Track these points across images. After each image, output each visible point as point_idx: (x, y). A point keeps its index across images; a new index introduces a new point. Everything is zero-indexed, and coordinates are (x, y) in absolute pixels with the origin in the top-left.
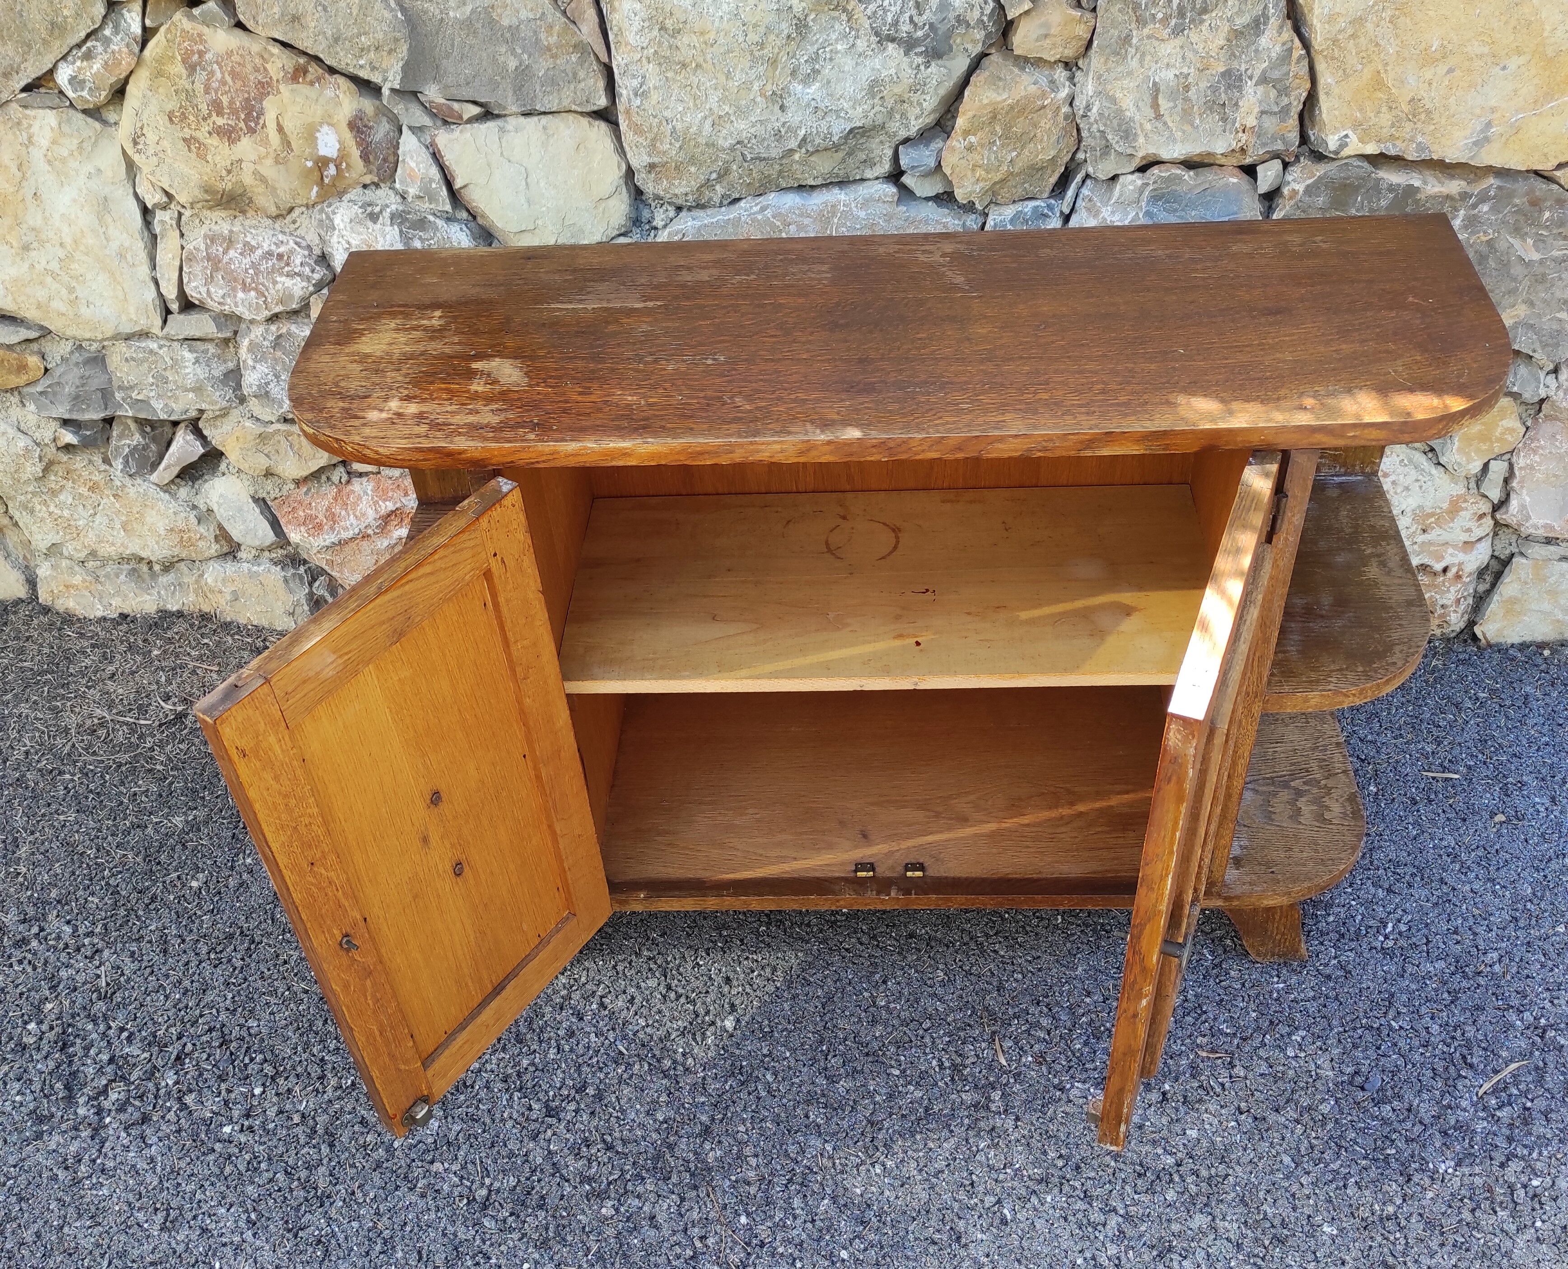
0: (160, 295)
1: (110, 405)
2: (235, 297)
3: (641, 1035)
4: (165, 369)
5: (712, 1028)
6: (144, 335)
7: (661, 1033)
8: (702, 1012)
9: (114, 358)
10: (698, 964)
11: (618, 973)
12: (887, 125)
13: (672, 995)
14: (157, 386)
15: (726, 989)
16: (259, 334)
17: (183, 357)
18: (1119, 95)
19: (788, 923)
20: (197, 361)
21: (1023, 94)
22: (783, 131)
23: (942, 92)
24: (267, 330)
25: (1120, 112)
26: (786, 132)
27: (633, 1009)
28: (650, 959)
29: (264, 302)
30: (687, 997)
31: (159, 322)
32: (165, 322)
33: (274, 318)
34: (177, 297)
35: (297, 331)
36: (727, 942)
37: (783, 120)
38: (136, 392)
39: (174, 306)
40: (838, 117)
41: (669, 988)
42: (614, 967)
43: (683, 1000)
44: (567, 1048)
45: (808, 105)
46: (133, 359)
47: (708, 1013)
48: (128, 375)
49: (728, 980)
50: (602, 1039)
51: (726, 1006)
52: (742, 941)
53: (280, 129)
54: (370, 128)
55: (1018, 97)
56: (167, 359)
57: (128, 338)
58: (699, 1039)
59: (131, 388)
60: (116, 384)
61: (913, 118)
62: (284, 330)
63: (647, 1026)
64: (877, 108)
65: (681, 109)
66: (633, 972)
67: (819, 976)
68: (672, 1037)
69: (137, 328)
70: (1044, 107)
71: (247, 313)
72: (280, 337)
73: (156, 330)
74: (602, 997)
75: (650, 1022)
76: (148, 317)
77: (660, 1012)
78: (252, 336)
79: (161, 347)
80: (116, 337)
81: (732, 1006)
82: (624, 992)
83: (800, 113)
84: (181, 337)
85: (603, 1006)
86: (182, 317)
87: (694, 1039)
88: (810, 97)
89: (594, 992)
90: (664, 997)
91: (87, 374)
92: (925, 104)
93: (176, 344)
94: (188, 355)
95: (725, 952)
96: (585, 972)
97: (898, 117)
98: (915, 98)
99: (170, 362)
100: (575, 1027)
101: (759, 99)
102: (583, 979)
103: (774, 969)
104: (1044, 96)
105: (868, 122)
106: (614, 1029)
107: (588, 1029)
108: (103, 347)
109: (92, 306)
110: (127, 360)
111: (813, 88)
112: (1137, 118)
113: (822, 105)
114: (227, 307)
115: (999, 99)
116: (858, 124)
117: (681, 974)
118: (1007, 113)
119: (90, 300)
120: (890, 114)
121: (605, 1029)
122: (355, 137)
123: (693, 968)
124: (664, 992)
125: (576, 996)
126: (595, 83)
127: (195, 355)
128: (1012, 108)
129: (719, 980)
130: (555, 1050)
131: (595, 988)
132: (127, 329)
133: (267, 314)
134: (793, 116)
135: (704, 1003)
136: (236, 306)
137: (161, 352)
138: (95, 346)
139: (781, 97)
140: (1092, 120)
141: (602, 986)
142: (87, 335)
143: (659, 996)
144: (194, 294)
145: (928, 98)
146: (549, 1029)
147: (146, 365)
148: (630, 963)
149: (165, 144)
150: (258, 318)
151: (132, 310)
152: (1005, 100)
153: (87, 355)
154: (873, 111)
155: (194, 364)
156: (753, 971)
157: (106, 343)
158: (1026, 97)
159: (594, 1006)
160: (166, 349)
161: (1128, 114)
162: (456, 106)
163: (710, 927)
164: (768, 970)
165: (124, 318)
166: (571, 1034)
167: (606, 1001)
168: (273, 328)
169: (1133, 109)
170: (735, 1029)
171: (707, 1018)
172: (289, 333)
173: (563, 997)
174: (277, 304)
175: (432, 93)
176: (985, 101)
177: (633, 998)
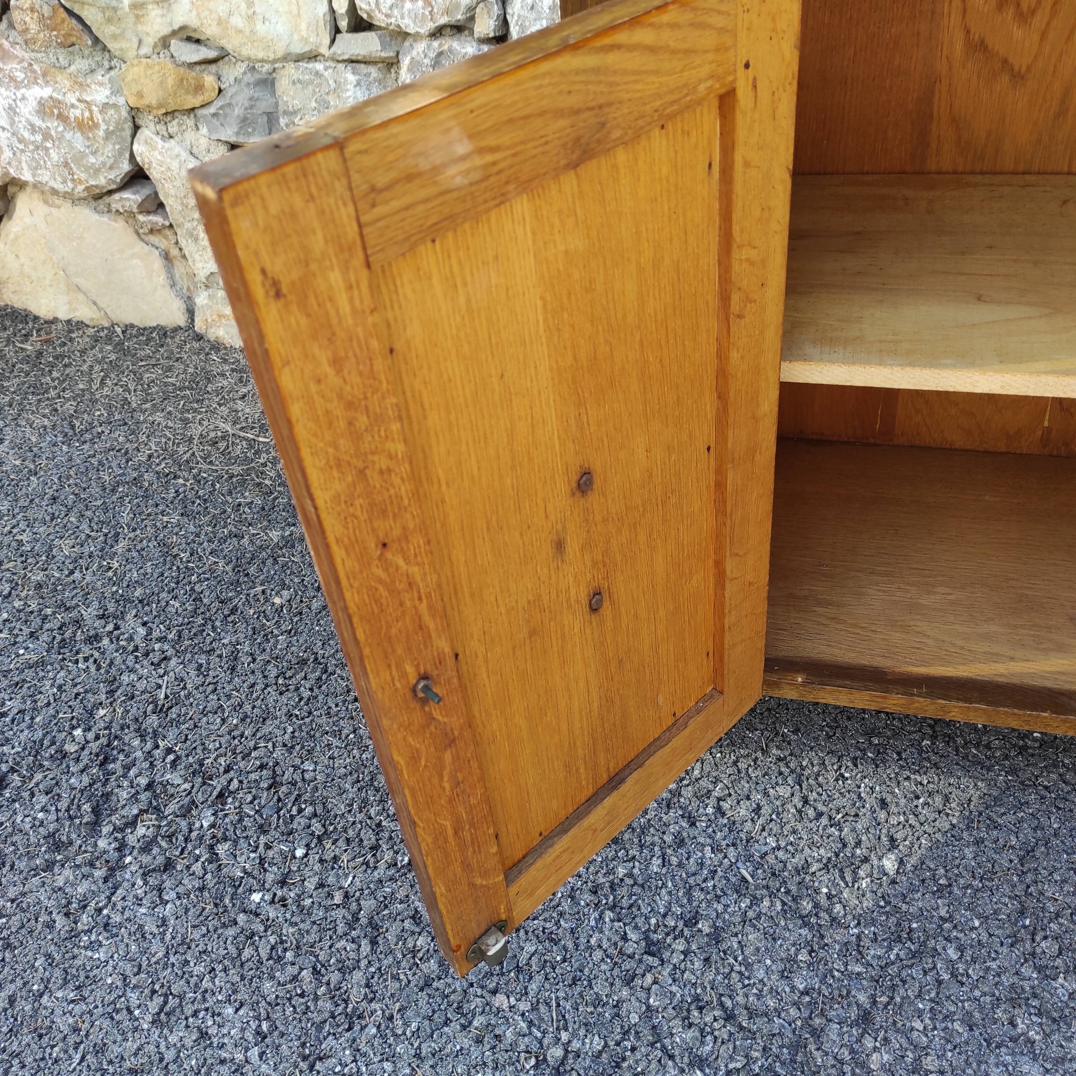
0: (332, 11)
1: (274, 130)
2: (403, 7)
3: (771, 859)
4: (328, 93)
5: (865, 867)
6: (313, 57)
7: (797, 860)
8: (851, 841)
9: (283, 82)
10: (843, 776)
11: (739, 771)
13: (811, 813)
14: (319, 111)
15: (882, 815)
16: (421, 50)
17: (346, 80)
19: (959, 740)
20: (358, 84)
24: (429, 46)
27: (761, 821)
28: (780, 759)
29: (431, 12)
30: (830, 818)
31: (327, 41)
32: (333, 41)
33: (438, 33)
34: (348, 11)
35: (458, 48)
36: (879, 753)
38: (299, 117)
39: (343, 24)
41: (806, 801)
42: (735, 763)
43: (824, 821)
44: (674, 860)
46: (299, 81)
47: (858, 844)
48: (293, 98)
49: (883, 804)
50: (720, 856)
51: (884, 839)
52: (899, 754)
56: (331, 82)
57: (300, 58)
58: (849, 879)
59: (295, 113)
60: (281, 108)
62: (446, 47)
63: (779, 848)
66: (758, 773)
67: (1011, 817)
68: (813, 869)
69: (307, 49)
71: (412, 25)
72: (440, 54)
73: (324, 50)
74: (719, 799)
75: (783, 844)
76: (318, 35)
77: (794, 832)
78: (414, 53)
79: (326, 69)
80: (286, 58)
81: (892, 840)
82: (748, 798)
84: (346, 57)
85: (720, 811)
86: (350, 35)
87: (843, 878)
89: (709, 791)
90: (800, 811)
91: (256, 95)
93: (341, 66)
94: (351, 78)
95: (877, 766)
96: (699, 764)
99: (333, 85)
100: (685, 834)
102: (696, 772)
103: (947, 799)
106: (734, 845)
107: (701, 840)
108: (274, 70)
109: (267, 23)
110: (294, 83)
114: (393, 20)
117: (820, 786)
119: (267, 16)
121: (724, 843)
123: (837, 780)
124: (799, 805)
125: (688, 792)
127: (357, 77)
129: (871, 802)
130: (660, 861)
131: (711, 787)
132: (298, 48)
133: (431, 26)
135: (854, 830)
136: (403, 18)
137: (326, 74)
138: (267, 67)
141: (720, 785)
142: (261, 55)
143: (793, 810)
144: (364, 6)
146: (652, 830)
147: (310, 88)
148: (755, 760)
150: (422, 31)
151: (303, 26)
153: (257, 76)
155: (355, 86)
156: (918, 798)
157: (276, 65)
159: (710, 810)
160: (330, 71)
163: (857, 731)
164: (938, 799)
165: (296, 37)
166: (680, 842)
167: (725, 805)
168: (436, 44)
170: (898, 872)
171: (858, 851)
172: (450, 50)
173: (670, 792)
174: (443, 14)
177: (759, 807)
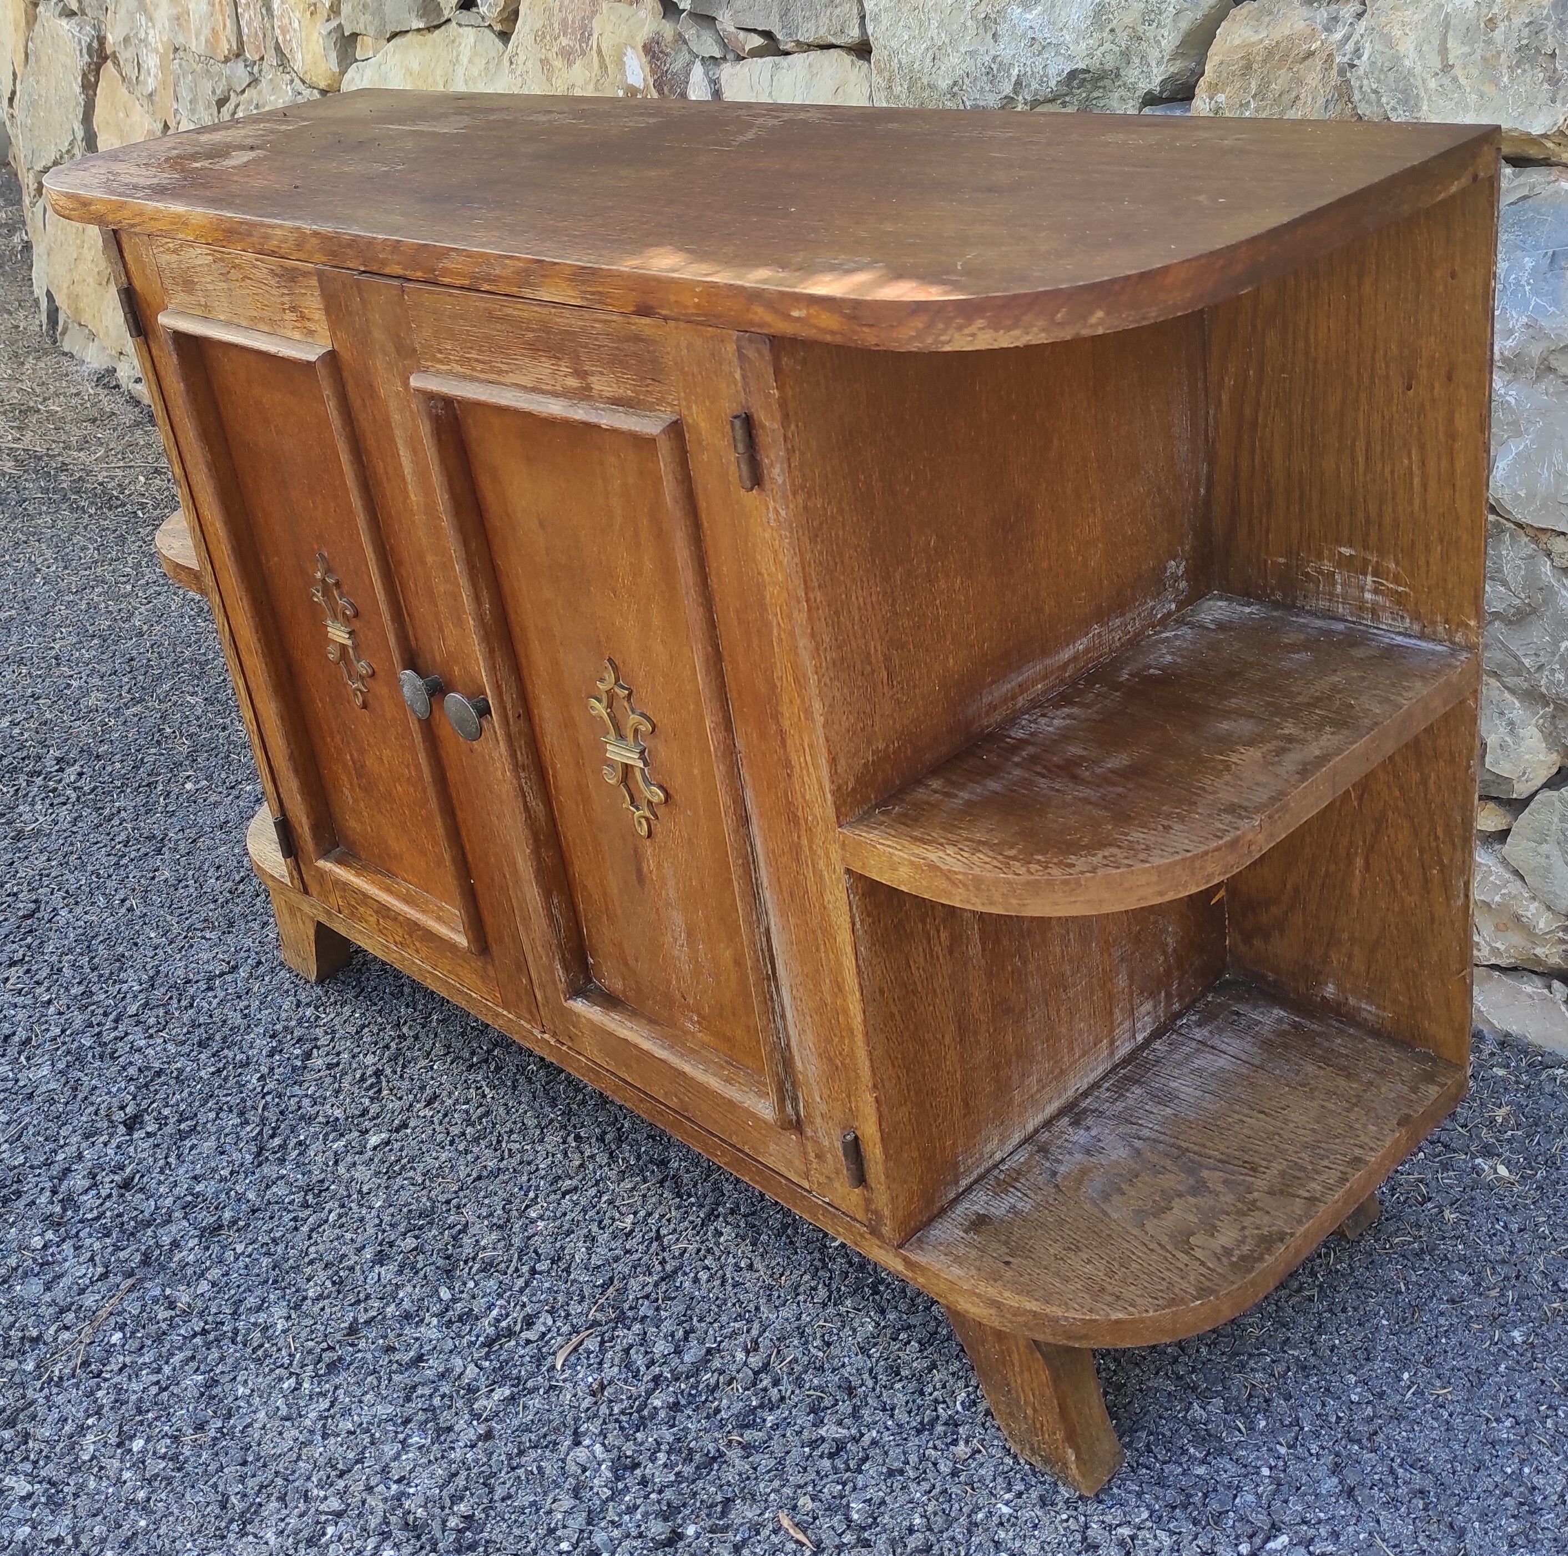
12: (1123, 73)
18: (1397, 32)
21: (1287, 33)
22: (995, 67)
23: (1184, 25)
25: (1397, 60)
26: (998, 70)
37: (992, 52)
40: (1057, 53)
45: (1024, 35)
53: (599, 52)
54: (667, 55)
55: (1278, 37)
61: (1154, 64)
64: (1107, 46)
65: (906, 37)
70: (1311, 54)
83: (1013, 45)
88: (1028, 24)
92: (1164, 42)
97: (1137, 61)
98: (1150, 31)
101: (969, 23)
104: (1313, 36)
105: (1094, 64)
111: (1034, 12)
112: (1418, 69)
113: (1039, 36)
115: (1255, 38)
116: (1082, 66)
118: (1265, 61)
120: (1126, 55)
122: (650, 62)
126: (851, 9)
128: (1270, 53)
134: (1006, 50)
139: (995, 23)
140: (1361, 71)
145: (1166, 34)
149: (529, 64)
152: (1261, 41)
154: (1102, 49)
158: (1290, 38)
161: (1407, 63)
162: (742, 34)
169: (1412, 54)
175: (726, 21)
176: (1237, 42)
